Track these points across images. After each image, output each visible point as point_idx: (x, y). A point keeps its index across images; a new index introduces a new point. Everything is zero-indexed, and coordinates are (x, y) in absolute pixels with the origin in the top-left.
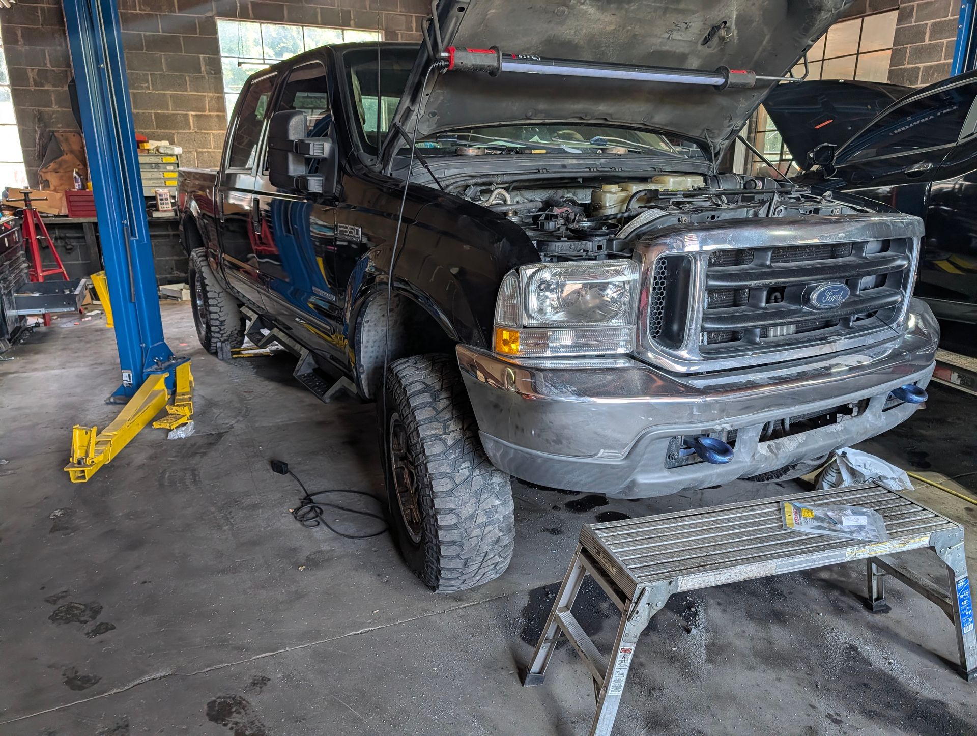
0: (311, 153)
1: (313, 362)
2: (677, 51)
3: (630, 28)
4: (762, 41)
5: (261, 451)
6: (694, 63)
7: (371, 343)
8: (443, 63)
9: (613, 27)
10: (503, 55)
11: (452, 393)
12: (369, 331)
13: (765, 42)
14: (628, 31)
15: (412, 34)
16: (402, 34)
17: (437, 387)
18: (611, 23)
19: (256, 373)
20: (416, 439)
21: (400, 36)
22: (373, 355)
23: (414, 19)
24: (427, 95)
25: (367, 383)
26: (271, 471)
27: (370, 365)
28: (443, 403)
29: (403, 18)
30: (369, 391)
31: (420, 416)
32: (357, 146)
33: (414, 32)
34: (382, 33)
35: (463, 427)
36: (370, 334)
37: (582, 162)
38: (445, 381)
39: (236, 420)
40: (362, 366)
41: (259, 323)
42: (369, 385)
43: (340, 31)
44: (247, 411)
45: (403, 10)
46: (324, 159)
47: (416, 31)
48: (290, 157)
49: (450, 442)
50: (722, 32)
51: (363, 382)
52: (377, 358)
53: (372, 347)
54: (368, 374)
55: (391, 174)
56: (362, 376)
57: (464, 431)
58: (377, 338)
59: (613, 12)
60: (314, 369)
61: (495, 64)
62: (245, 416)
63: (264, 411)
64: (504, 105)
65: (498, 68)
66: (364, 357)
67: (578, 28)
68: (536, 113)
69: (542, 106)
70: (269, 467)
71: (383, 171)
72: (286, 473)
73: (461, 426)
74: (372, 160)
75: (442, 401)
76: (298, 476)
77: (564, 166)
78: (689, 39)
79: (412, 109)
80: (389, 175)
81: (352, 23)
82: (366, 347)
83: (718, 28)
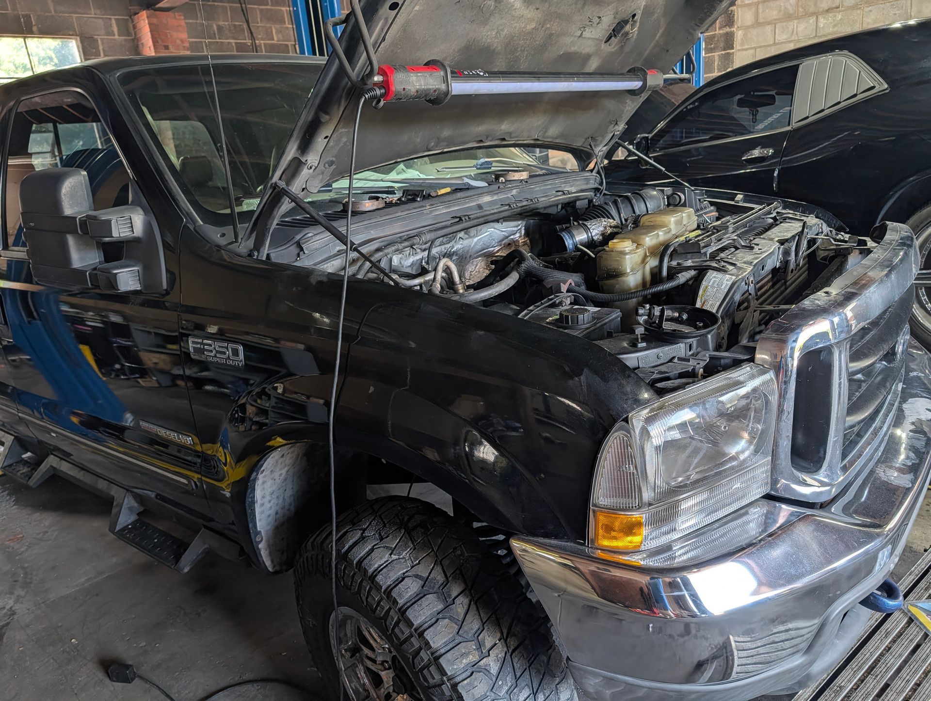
0: (115, 234)
1: (136, 505)
2: (583, 52)
3: (548, 26)
4: (656, 35)
5: (75, 647)
6: (593, 65)
7: (268, 498)
8: (378, 92)
9: (533, 25)
10: (452, 72)
11: (465, 582)
12: (264, 483)
13: (657, 37)
14: (547, 28)
15: (114, 40)
16: (102, 40)
17: (440, 578)
18: (532, 20)
19: (17, 502)
20: (437, 677)
21: (100, 42)
22: (272, 512)
23: (114, 22)
24: (326, 137)
25: (267, 552)
26: (107, 681)
27: (269, 527)
28: (461, 605)
29: (101, 22)
30: (272, 562)
31: (438, 638)
32: (189, 215)
33: (117, 37)
34: (76, 40)
35: (502, 633)
36: (265, 486)
37: (495, 198)
38: (446, 563)
39: (14, 597)
40: (260, 533)
41: (18, 448)
42: (271, 554)
43: (21, 40)
44: (26, 574)
45: (98, 12)
46: (136, 241)
47: (119, 35)
48: (71, 240)
49: (494, 669)
50: (628, 28)
51: (262, 553)
52: (277, 513)
53: (270, 502)
54: (268, 541)
55: (268, 255)
56: (260, 546)
57: (506, 641)
58: (274, 488)
59: (537, 6)
60: (138, 514)
61: (443, 87)
62: (26, 585)
63: (53, 568)
64: (406, 137)
65: (447, 93)
66: (260, 520)
67: (500, 28)
68: (439, 141)
69: (446, 133)
70: (101, 675)
71: (256, 254)
72: (133, 679)
73: (499, 635)
74: (223, 235)
75: (457, 601)
76: (154, 679)
77: (480, 207)
78: (597, 37)
79: (303, 160)
80: (264, 258)
81: (35, 29)
82: (262, 505)
83: (626, 22)
